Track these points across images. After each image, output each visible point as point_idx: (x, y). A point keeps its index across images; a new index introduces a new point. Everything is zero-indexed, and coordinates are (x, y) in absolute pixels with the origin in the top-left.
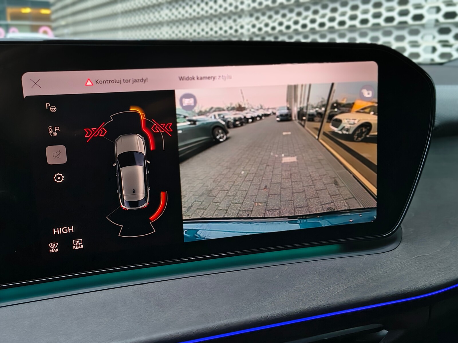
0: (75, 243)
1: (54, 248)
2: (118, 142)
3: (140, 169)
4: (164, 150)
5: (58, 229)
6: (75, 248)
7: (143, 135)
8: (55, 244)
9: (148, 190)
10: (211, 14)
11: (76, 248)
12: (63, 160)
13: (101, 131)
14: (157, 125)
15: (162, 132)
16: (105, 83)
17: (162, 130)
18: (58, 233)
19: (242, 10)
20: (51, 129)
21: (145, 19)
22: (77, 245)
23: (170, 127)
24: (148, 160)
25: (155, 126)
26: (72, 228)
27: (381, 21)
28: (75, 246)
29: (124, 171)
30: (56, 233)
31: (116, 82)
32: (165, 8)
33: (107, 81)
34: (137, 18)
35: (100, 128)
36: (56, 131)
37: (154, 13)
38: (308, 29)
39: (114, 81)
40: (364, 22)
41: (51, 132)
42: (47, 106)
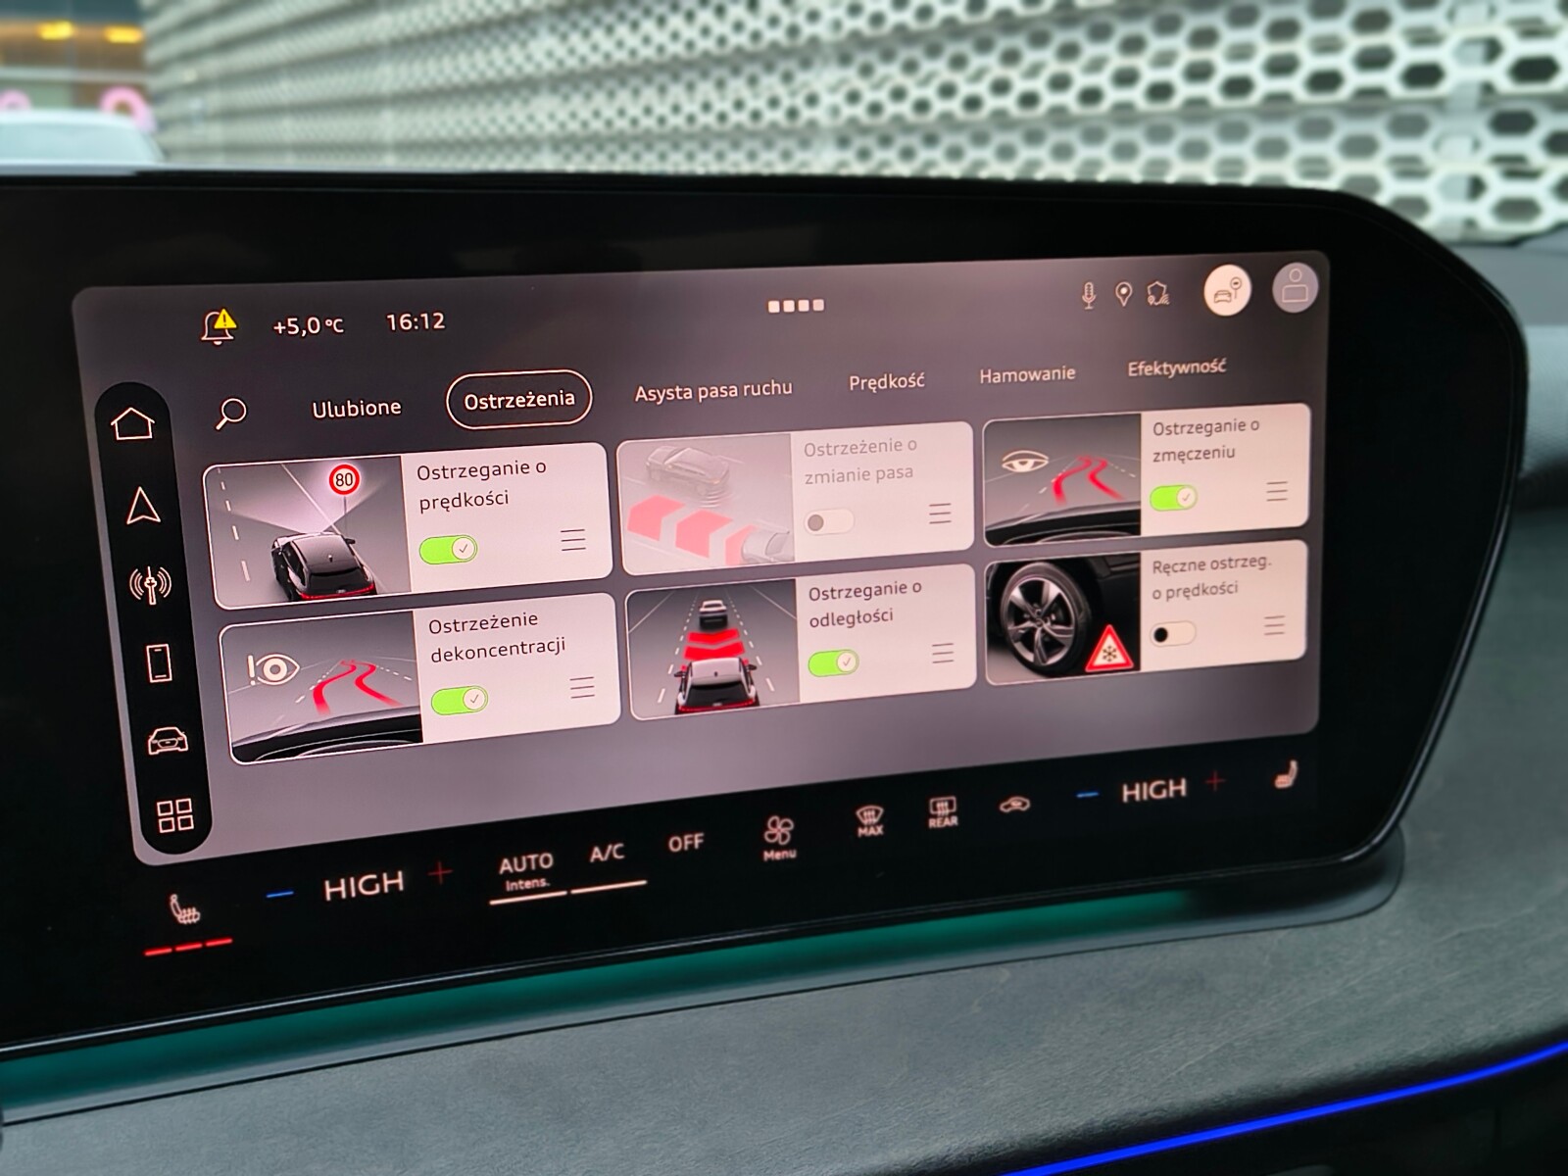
10: (706, 54)
19: (814, 41)
21: (473, 66)
27: (1294, 85)
32: (543, 32)
34: (447, 64)
37: (505, 47)
38: (1041, 109)
40: (1238, 87)
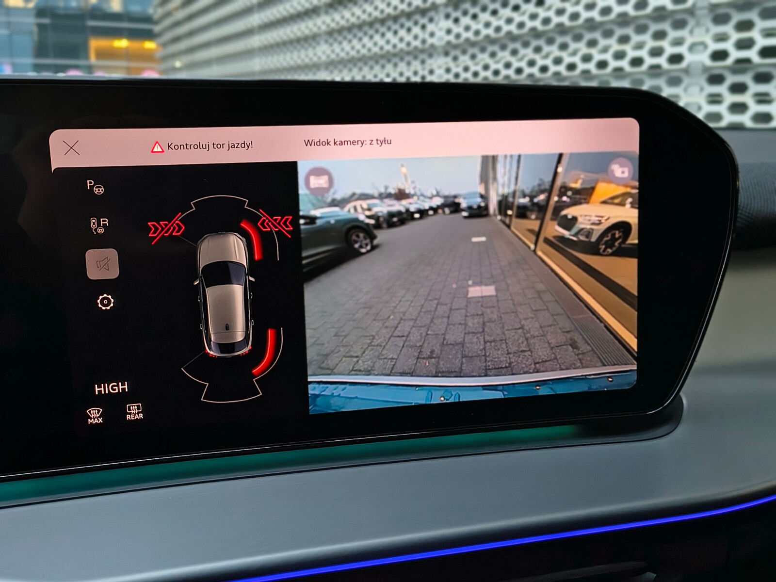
0: (130, 410)
1: (96, 417)
2: (203, 244)
3: (238, 291)
4: (278, 260)
5: (102, 385)
6: (129, 418)
7: (244, 234)
8: (98, 410)
9: (251, 325)
11: (131, 418)
12: (113, 273)
13: (175, 226)
14: (267, 218)
15: (275, 231)
16: (184, 148)
17: (276, 227)
18: (103, 393)
20: (94, 223)
22: (133, 414)
23: (289, 223)
24: (251, 276)
25: (264, 221)
26: (125, 385)
28: (130, 414)
29: (212, 293)
30: (100, 392)
31: (201, 147)
33: (186, 145)
35: (174, 222)
36: (102, 225)
39: (198, 146)
41: (94, 227)
42: (89, 185)
